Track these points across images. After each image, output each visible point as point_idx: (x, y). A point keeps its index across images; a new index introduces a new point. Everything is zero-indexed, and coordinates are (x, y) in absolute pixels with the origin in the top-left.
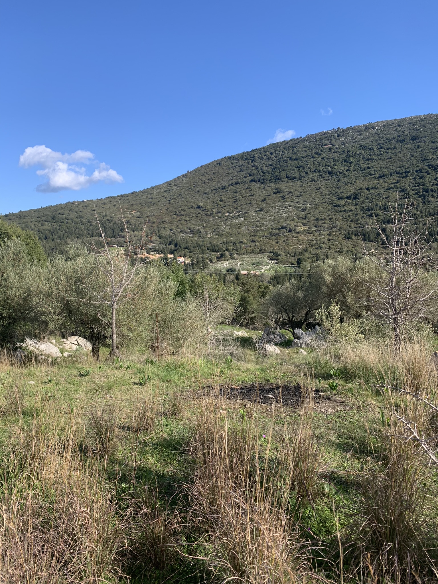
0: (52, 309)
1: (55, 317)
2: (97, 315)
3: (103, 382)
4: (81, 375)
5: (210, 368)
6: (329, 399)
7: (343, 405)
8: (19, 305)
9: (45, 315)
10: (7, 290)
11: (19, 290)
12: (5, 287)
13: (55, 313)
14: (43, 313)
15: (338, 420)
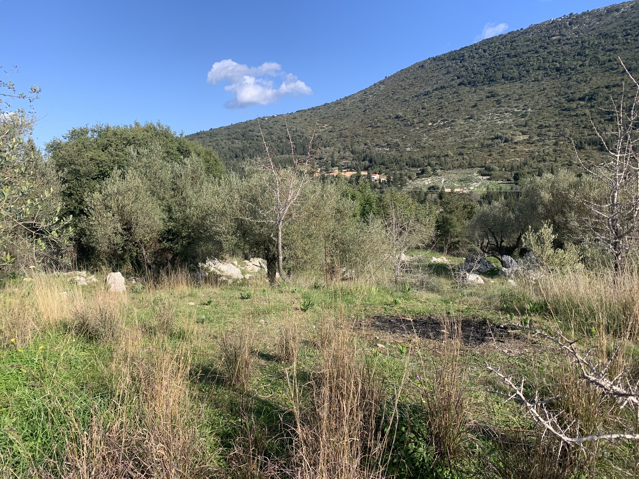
0: (226, 229)
1: (229, 237)
2: (270, 235)
3: (263, 305)
4: (243, 298)
5: (383, 296)
6: (519, 339)
7: (534, 346)
8: (198, 224)
9: (219, 235)
10: (186, 209)
11: (197, 209)
12: (183, 206)
13: (228, 233)
14: (217, 233)
15: (521, 364)
